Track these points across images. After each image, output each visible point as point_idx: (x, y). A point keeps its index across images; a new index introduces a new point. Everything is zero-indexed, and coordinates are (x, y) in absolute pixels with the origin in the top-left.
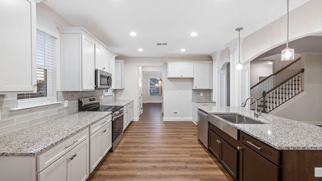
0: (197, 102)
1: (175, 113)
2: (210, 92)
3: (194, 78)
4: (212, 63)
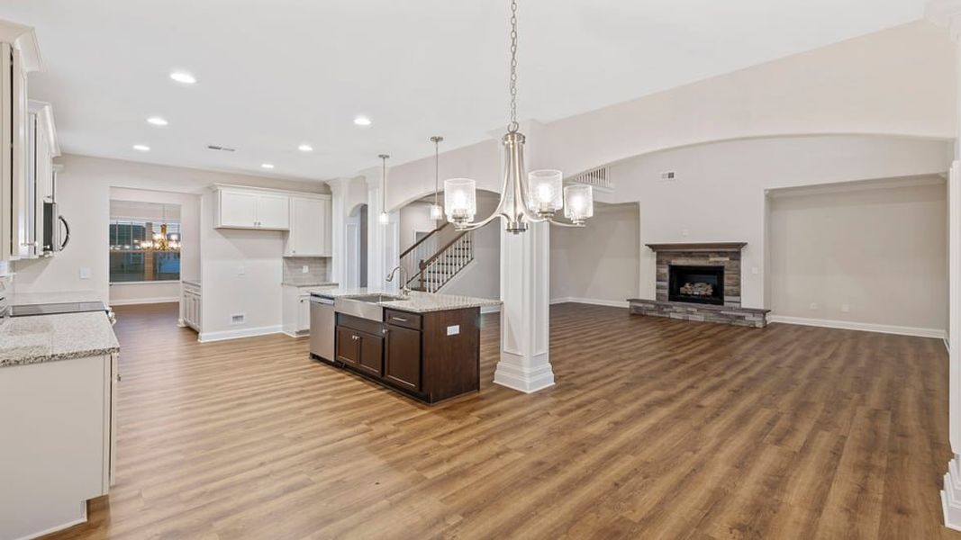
0: (299, 287)
1: (236, 318)
2: (325, 263)
3: (288, 231)
4: (331, 200)
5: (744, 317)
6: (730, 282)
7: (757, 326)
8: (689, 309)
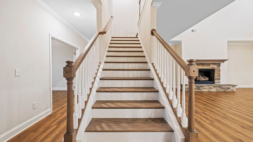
5: (230, 88)
6: (217, 75)
7: (234, 91)
8: (210, 87)
